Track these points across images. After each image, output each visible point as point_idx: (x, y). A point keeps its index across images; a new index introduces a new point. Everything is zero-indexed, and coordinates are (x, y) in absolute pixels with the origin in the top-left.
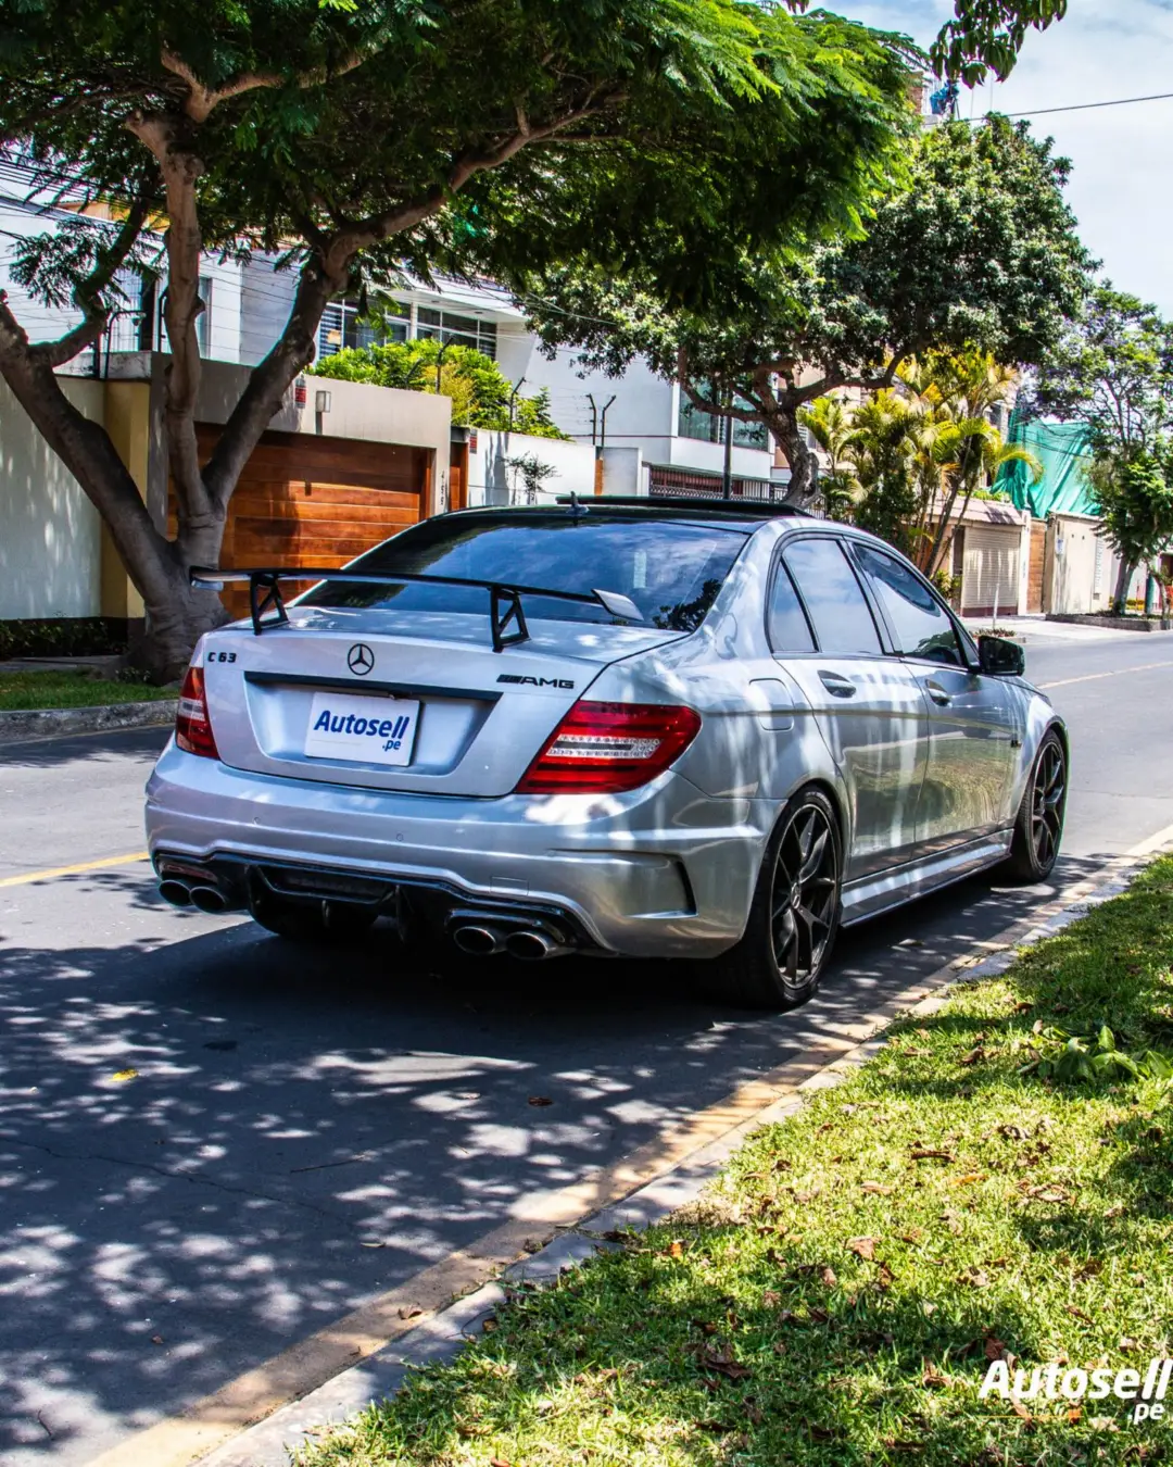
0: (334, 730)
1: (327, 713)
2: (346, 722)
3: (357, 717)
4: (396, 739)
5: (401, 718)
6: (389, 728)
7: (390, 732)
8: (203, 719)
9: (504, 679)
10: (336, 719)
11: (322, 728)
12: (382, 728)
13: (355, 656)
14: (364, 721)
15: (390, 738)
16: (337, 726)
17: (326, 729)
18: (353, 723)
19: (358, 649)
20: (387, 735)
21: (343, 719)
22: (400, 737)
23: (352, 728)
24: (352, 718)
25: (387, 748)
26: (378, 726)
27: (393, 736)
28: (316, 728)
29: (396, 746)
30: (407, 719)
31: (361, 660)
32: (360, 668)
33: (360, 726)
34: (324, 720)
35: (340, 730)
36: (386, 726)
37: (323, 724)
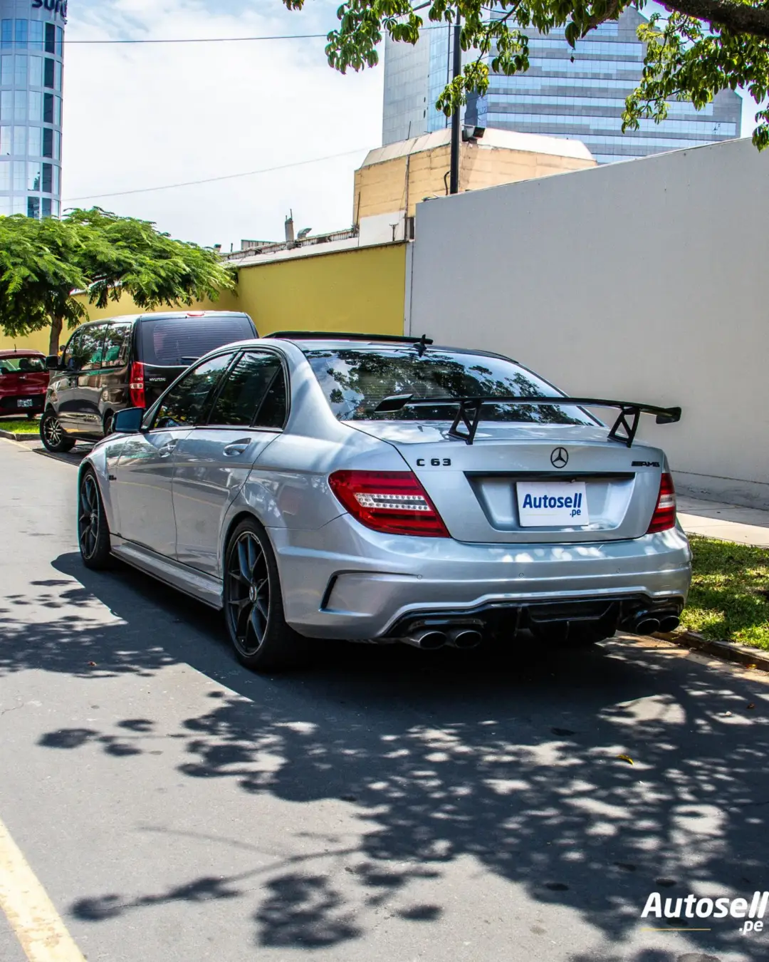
0: (536, 507)
1: (528, 496)
2: (543, 501)
3: (549, 497)
4: (577, 509)
5: (576, 495)
6: (571, 502)
7: (572, 504)
8: (428, 509)
9: (635, 464)
10: (535, 499)
11: (528, 506)
12: (566, 502)
13: (556, 455)
14: (554, 499)
15: (573, 508)
16: (537, 504)
17: (531, 507)
18: (548, 501)
19: (558, 450)
20: (570, 506)
21: (540, 499)
22: (579, 506)
23: (547, 504)
24: (545, 498)
25: (573, 515)
26: (563, 501)
27: (575, 506)
28: (524, 506)
29: (578, 512)
30: (580, 495)
31: (560, 458)
32: (559, 463)
33: (553, 502)
34: (528, 501)
35: (540, 506)
36: (569, 500)
37: (528, 503)
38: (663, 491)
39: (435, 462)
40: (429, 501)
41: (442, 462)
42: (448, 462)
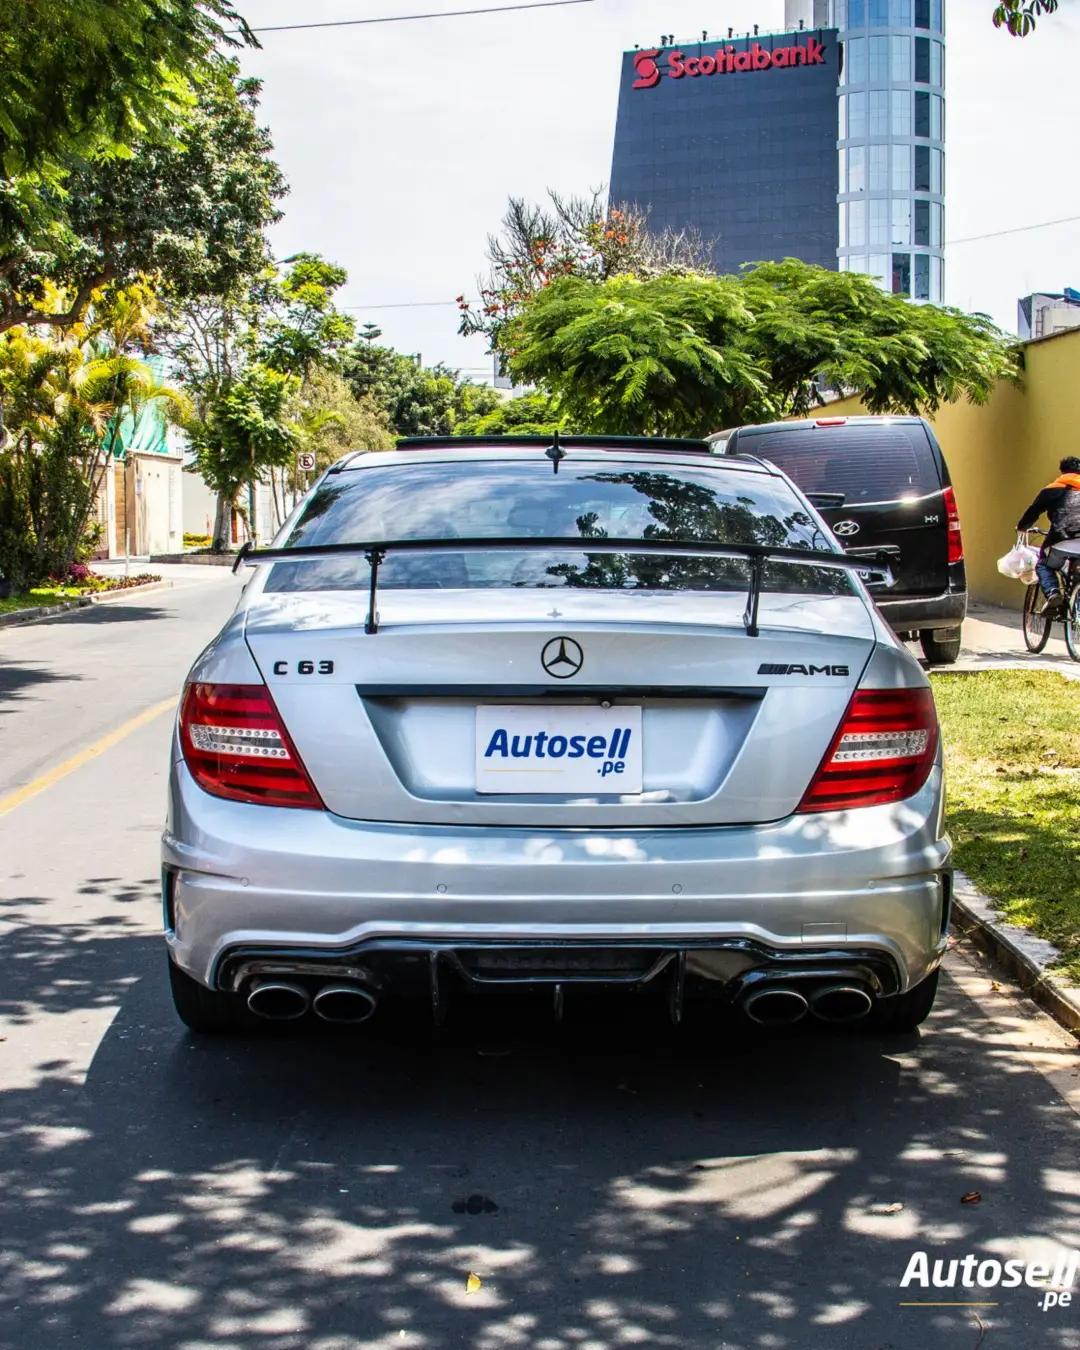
0: (516, 754)
1: (501, 733)
2: (534, 744)
3: (550, 735)
4: (615, 760)
5: (617, 732)
6: (603, 745)
7: (606, 751)
8: (287, 756)
9: (765, 669)
10: (516, 739)
11: (497, 753)
12: (591, 745)
13: (553, 652)
14: (562, 739)
15: (606, 758)
16: (521, 748)
17: (505, 754)
18: (546, 744)
19: (558, 643)
20: (601, 755)
21: (529, 739)
22: (622, 755)
23: (545, 749)
24: (541, 737)
25: (605, 772)
26: (584, 745)
27: (611, 754)
28: (489, 753)
29: (618, 768)
30: (628, 732)
31: (562, 657)
32: (562, 669)
33: (557, 746)
34: (499, 743)
35: (526, 753)
36: (598, 743)
37: (498, 748)
38: (847, 726)
39: (305, 668)
40: (287, 741)
41: (317, 667)
42: (329, 667)
